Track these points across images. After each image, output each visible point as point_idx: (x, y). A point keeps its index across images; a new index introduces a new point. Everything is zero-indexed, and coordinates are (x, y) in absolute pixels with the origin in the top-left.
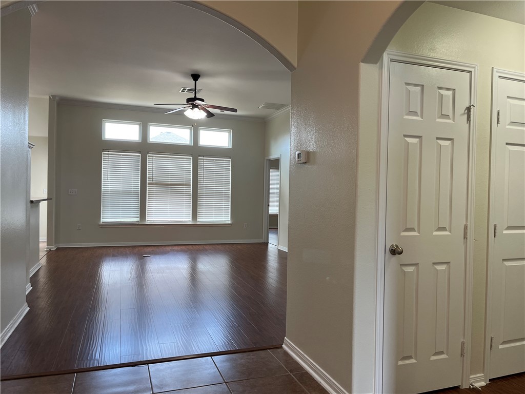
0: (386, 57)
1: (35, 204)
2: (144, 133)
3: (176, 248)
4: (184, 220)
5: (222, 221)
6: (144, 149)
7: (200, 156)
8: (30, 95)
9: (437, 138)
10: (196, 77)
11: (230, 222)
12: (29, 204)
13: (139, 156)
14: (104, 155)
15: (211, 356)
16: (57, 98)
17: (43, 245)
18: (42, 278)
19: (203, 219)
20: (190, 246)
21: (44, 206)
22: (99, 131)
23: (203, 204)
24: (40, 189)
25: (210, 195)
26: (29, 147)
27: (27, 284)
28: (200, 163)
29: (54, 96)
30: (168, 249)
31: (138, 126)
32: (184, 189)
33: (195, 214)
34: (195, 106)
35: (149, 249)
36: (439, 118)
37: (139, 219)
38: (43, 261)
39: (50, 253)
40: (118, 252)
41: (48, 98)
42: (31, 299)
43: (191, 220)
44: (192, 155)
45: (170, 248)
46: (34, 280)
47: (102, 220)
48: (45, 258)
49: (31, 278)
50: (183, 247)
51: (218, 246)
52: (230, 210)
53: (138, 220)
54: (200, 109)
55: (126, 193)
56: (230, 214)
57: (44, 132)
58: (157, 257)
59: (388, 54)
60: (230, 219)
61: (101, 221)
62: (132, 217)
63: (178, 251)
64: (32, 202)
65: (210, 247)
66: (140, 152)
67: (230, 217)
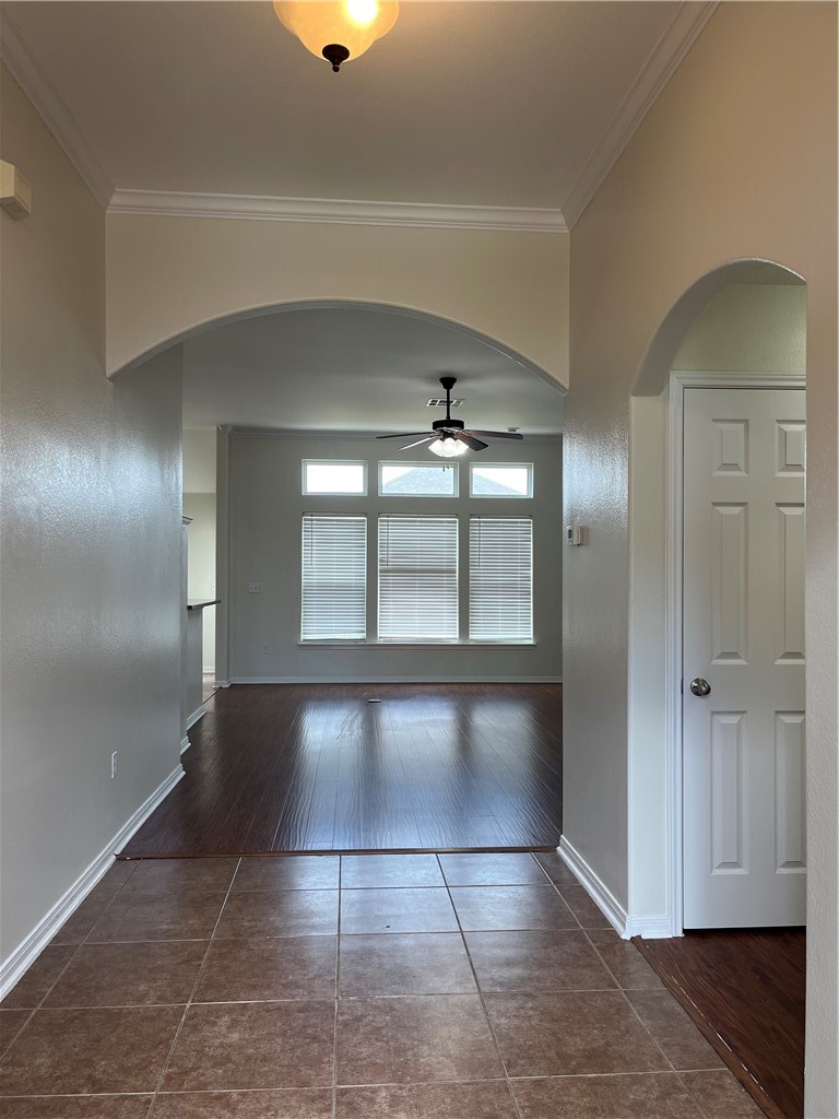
0: (675, 382)
1: (195, 611)
2: (372, 479)
3: (429, 688)
4: (444, 636)
5: (517, 639)
6: (372, 507)
7: (472, 516)
8: (184, 428)
9: (778, 505)
10: (448, 382)
11: (531, 642)
12: (186, 612)
13: (364, 521)
14: (305, 523)
15: (437, 853)
16: (229, 429)
17: (209, 680)
18: (208, 732)
19: (478, 635)
20: (456, 686)
21: (209, 614)
22: (297, 479)
23: (478, 605)
24: (203, 585)
25: (493, 589)
26: (184, 522)
27: (182, 737)
28: (474, 529)
29: (224, 426)
30: (415, 689)
31: (361, 467)
32: (444, 579)
33: (464, 627)
34: (447, 435)
35: (382, 690)
36: (782, 470)
37: (365, 634)
38: (209, 705)
39: (219, 692)
40: (330, 693)
41: (215, 428)
42: (190, 760)
43: (457, 636)
44: (457, 516)
45: (419, 687)
46: (194, 733)
47: (303, 637)
48: (212, 700)
49: (190, 732)
50: (443, 688)
51: (507, 688)
52: (532, 618)
53: (363, 636)
54: (455, 439)
55: (342, 589)
56: (532, 625)
57: (210, 487)
58: (392, 703)
59: (677, 378)
60: (532, 636)
62: (353, 632)
63: (431, 694)
64: (190, 608)
65: (492, 688)
66: (365, 514)
67: (532, 632)
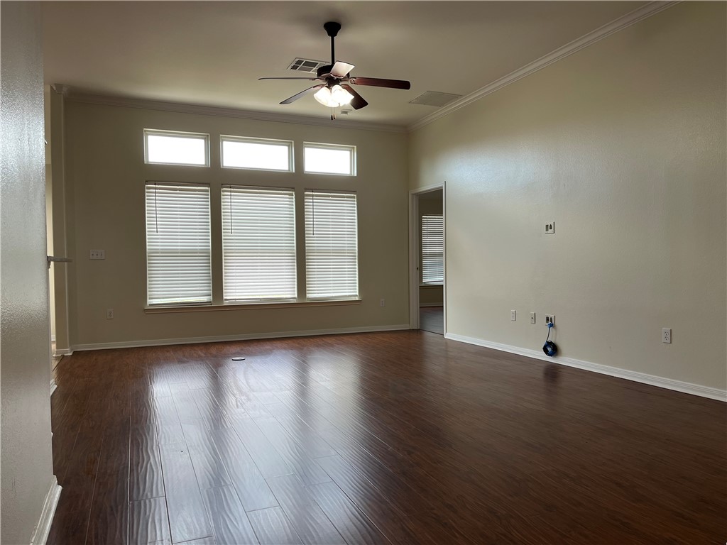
2: (214, 152)
4: (284, 296)
5: (346, 296)
6: (215, 178)
7: (306, 190)
10: (333, 28)
11: (357, 299)
13: (207, 191)
14: (149, 191)
16: (65, 89)
19: (316, 292)
23: (314, 269)
25: (325, 254)
29: (59, 86)
34: (333, 82)
39: (64, 362)
41: (49, 87)
43: (296, 296)
44: (294, 189)
47: (150, 302)
52: (357, 279)
53: (210, 298)
55: (188, 255)
56: (357, 285)
60: (357, 294)
61: (148, 303)
62: (199, 294)
66: (208, 185)
67: (357, 290)
